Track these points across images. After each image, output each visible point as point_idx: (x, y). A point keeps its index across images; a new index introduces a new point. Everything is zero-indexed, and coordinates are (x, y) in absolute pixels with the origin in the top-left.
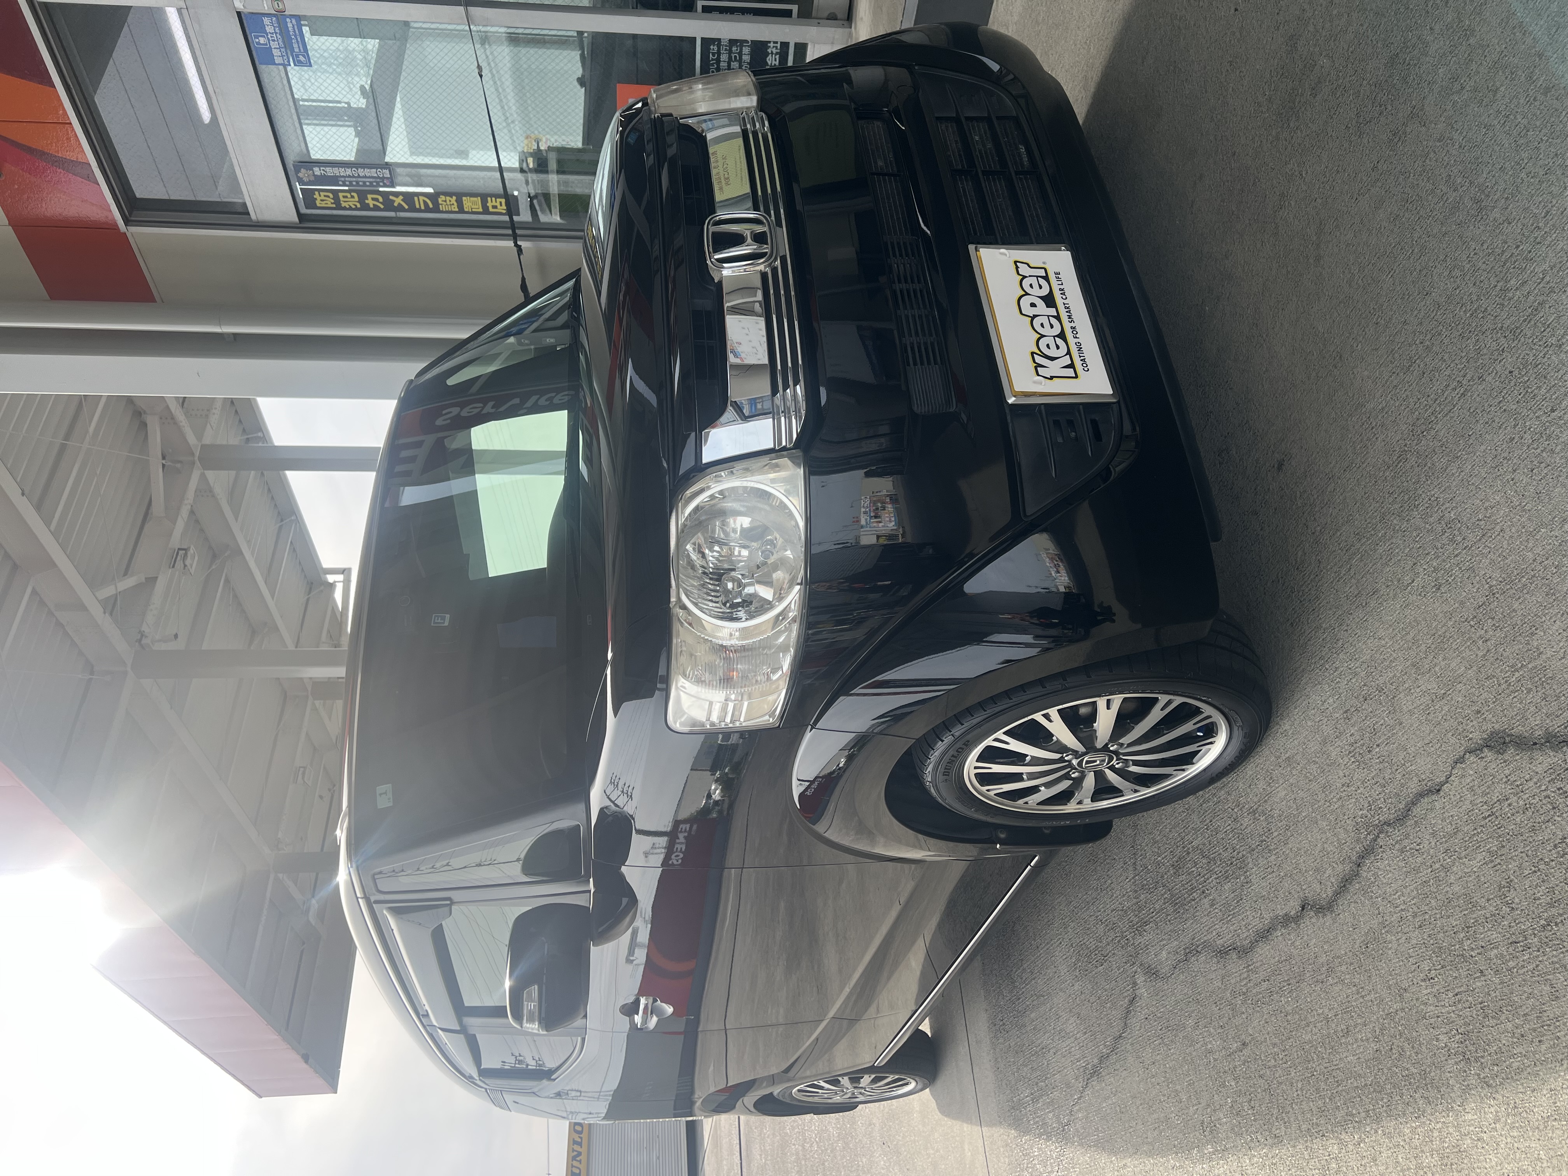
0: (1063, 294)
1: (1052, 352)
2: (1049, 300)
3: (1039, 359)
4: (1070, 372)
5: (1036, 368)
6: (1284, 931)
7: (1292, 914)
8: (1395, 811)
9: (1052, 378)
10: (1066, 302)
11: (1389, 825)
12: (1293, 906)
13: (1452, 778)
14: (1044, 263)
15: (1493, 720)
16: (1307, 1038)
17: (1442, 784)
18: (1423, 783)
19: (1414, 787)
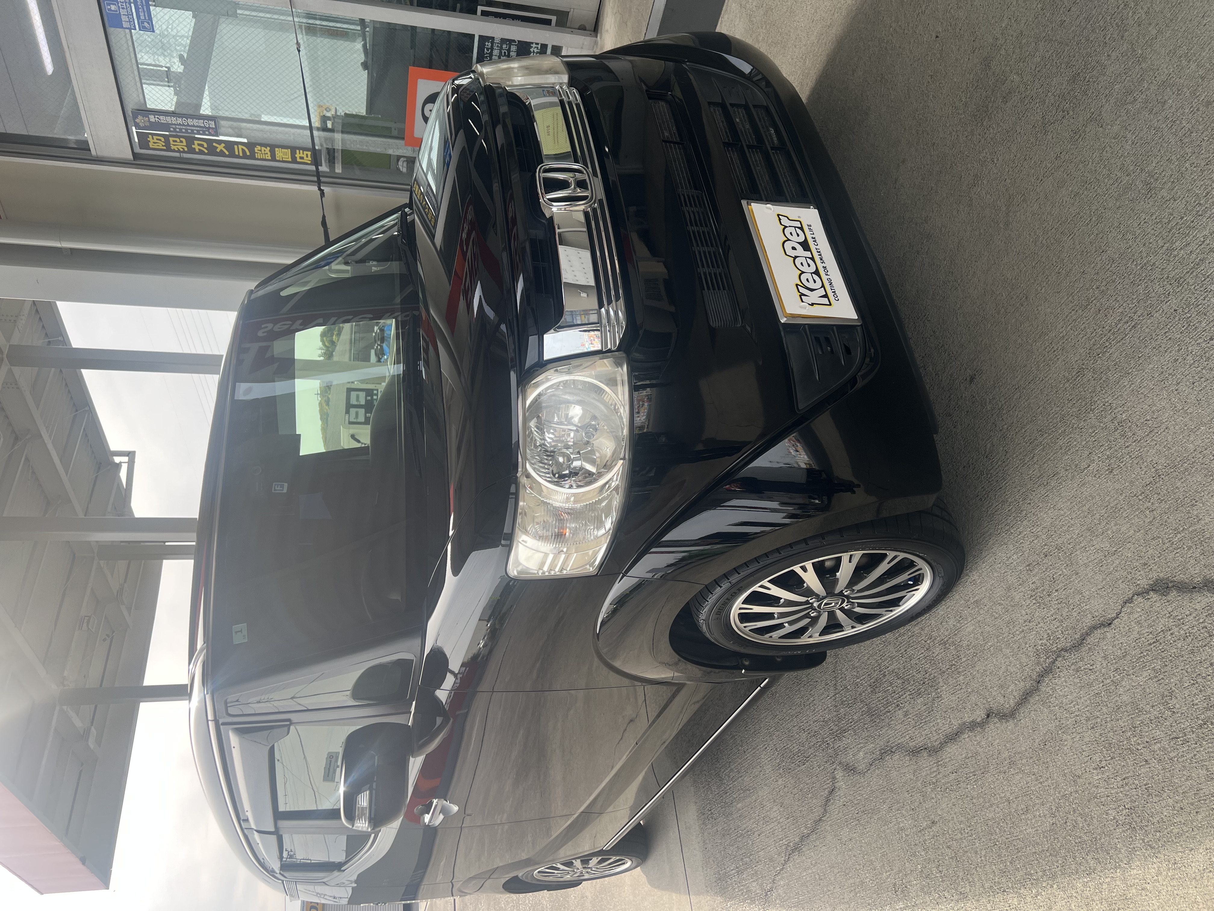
0: (815, 241)
1: (811, 285)
2: (805, 245)
3: (802, 290)
4: (825, 300)
5: (800, 296)
6: (971, 734)
7: (978, 720)
8: (1072, 640)
9: (812, 304)
10: (817, 247)
11: (1066, 651)
12: (979, 715)
13: (1122, 614)
14: (799, 217)
15: (1159, 570)
16: (990, 816)
17: (1114, 619)
18: (1096, 619)
19: (1088, 621)
